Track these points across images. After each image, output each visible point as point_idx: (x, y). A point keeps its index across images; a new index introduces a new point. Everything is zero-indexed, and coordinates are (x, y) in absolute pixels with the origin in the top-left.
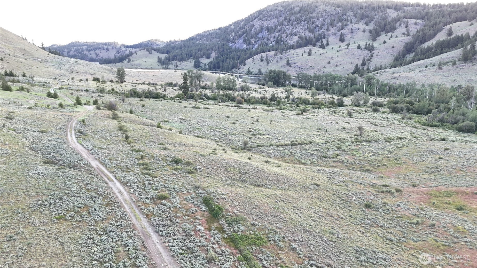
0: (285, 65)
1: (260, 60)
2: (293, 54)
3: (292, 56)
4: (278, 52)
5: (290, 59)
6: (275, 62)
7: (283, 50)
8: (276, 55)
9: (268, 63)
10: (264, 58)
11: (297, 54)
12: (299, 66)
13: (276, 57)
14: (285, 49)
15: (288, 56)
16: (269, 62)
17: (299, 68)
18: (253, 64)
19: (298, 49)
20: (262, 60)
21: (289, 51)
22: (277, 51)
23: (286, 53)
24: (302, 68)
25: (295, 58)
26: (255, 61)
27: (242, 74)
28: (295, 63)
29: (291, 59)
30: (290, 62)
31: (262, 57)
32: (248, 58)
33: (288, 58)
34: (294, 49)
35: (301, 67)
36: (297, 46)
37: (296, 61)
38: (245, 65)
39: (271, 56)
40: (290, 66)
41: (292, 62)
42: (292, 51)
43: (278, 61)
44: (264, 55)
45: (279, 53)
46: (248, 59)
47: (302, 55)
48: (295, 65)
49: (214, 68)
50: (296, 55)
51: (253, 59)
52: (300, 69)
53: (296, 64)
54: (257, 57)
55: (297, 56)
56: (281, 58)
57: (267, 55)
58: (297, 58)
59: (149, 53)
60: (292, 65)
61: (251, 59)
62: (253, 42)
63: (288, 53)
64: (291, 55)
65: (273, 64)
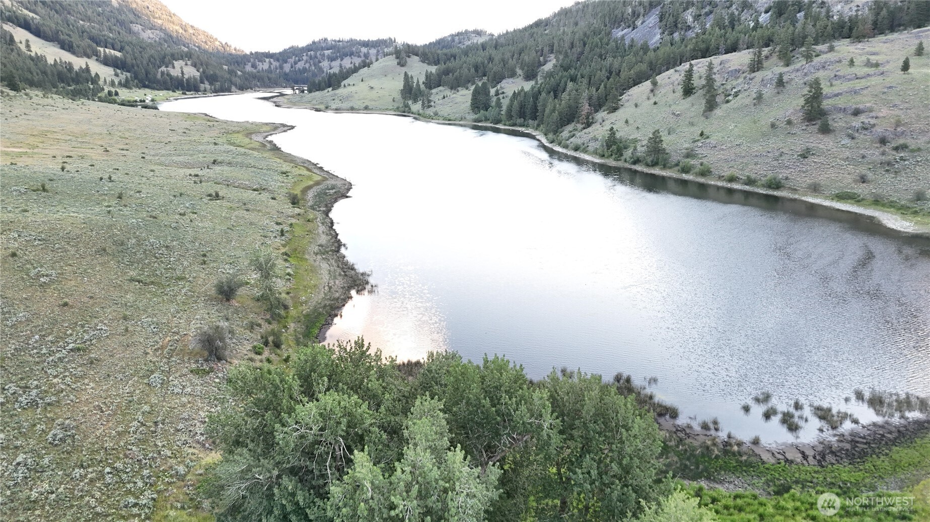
0: (797, 118)
1: (680, 90)
2: (852, 63)
3: (845, 70)
4: (773, 51)
5: (826, 90)
6: (748, 101)
7: (797, 42)
8: (756, 66)
9: (711, 105)
10: (697, 82)
11: (874, 59)
12: (879, 130)
13: (759, 75)
14: (810, 39)
15: (821, 74)
16: (719, 99)
17: (883, 141)
18: (646, 105)
19: (882, 38)
20: (688, 91)
21: (831, 49)
22: (766, 51)
23: (808, 57)
24: (904, 147)
25: (859, 84)
26: (661, 92)
27: (585, 151)
28: (857, 113)
29: (836, 90)
30: (826, 104)
31: (689, 74)
32: (637, 81)
33: (816, 85)
34: (860, 38)
35: (897, 135)
36: (875, 23)
37: (865, 102)
38: (614, 109)
39: (736, 73)
40: (826, 130)
41: (841, 102)
42: (845, 48)
43: (759, 97)
44: (700, 66)
45: (774, 58)
46: (636, 84)
47: (906, 67)
48: (856, 122)
49: (522, 114)
50: (869, 64)
51: (655, 84)
52: (887, 148)
53: (863, 118)
54: (672, 78)
55: (871, 71)
56: (780, 83)
57: (710, 67)
58: (874, 81)
59: (399, 64)
60: (838, 122)
61: (647, 84)
62: (690, 19)
63: (823, 57)
64: (838, 66)
65: (736, 110)
